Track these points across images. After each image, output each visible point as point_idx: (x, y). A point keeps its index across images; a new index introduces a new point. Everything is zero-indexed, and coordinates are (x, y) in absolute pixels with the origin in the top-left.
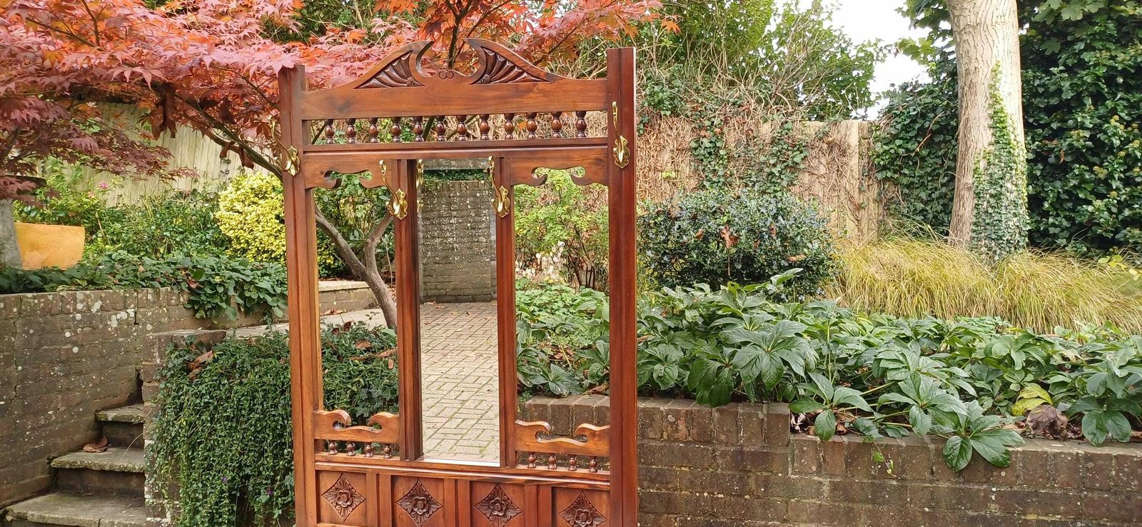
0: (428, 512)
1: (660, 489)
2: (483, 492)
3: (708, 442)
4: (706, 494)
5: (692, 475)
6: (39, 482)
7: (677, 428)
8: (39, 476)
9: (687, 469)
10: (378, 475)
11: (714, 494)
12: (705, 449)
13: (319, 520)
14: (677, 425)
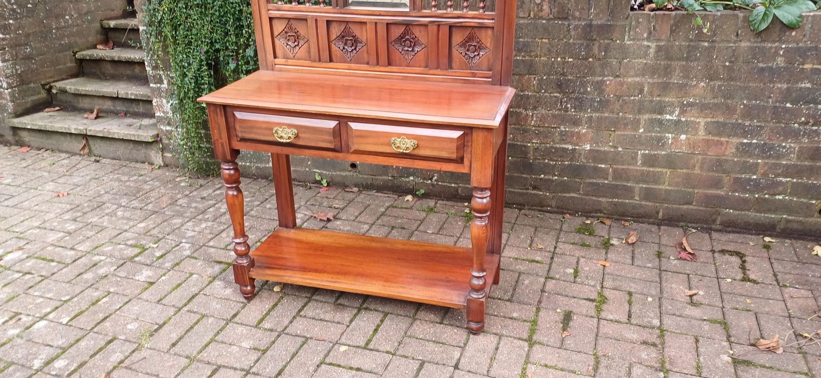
0: (355, 49)
1: (525, 57)
2: (397, 32)
3: (566, 19)
4: (559, 59)
5: (550, 44)
6: (70, 68)
7: (542, 8)
8: (69, 65)
9: (546, 41)
10: (316, 20)
11: (565, 59)
12: (562, 24)
13: (275, 57)
14: (542, 6)
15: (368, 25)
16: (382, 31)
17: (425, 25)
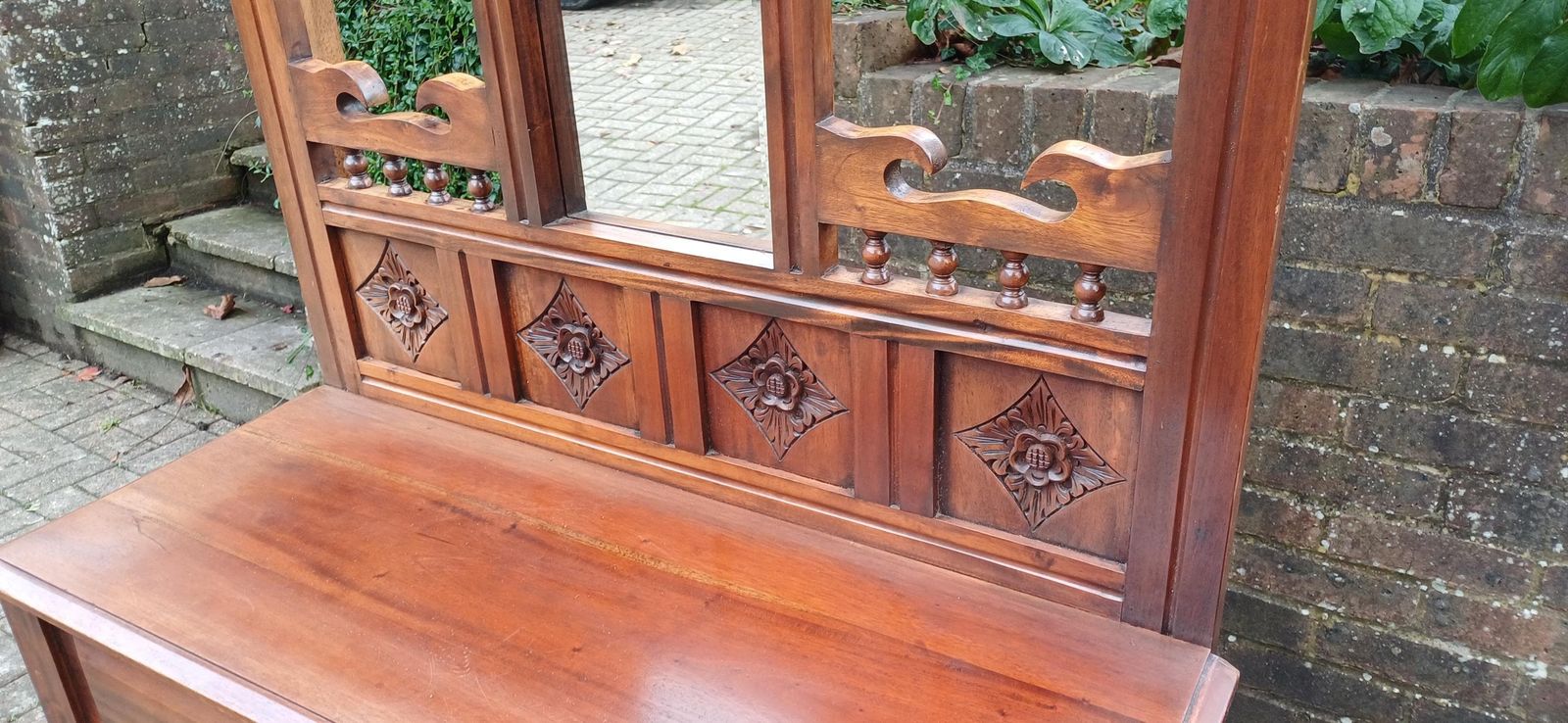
0: (597, 368)
1: (1312, 325)
2: (733, 338)
3: (1494, 211)
4: (1449, 350)
5: (1416, 294)
6: (216, 185)
7: (1393, 165)
8: (214, 178)
9: (1404, 280)
10: (462, 255)
11: (1474, 352)
12: (1472, 229)
13: (362, 351)
14: (1398, 156)
15: (629, 299)
16: (679, 329)
17: (841, 333)
